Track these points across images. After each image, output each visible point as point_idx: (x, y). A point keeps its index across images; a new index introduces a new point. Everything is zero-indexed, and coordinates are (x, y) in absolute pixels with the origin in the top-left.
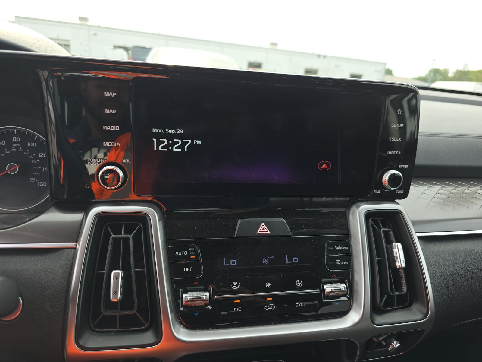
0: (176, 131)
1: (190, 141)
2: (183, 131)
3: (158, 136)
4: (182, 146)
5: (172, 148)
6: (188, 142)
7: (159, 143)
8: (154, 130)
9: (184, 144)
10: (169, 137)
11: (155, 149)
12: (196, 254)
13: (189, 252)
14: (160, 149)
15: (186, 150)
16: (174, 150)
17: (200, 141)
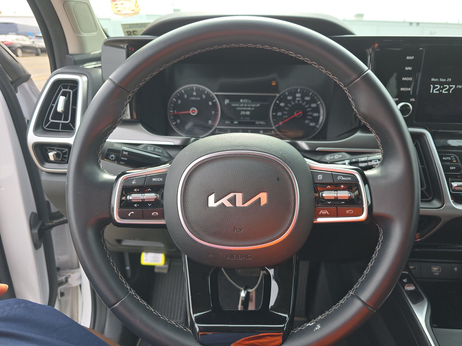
0: (446, 80)
1: (454, 86)
2: (450, 80)
3: (434, 83)
4: (448, 90)
5: (442, 91)
6: (453, 87)
7: (434, 88)
8: (433, 80)
9: (450, 88)
10: (441, 84)
11: (431, 92)
12: (456, 159)
13: (451, 158)
14: (434, 92)
15: (451, 92)
16: (443, 92)
17: (461, 86)
